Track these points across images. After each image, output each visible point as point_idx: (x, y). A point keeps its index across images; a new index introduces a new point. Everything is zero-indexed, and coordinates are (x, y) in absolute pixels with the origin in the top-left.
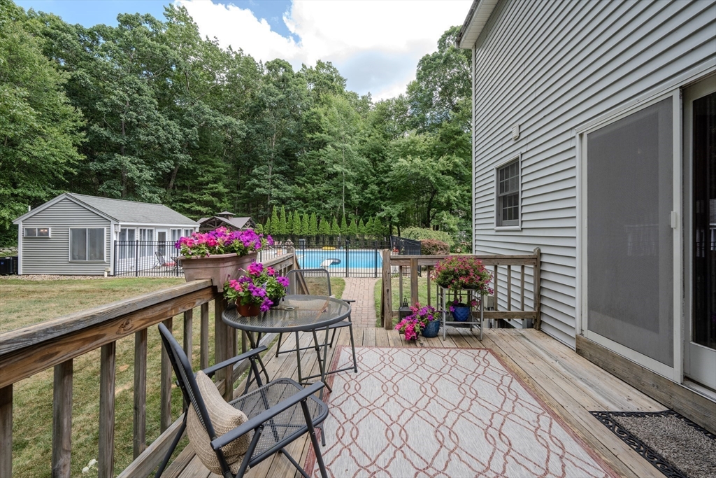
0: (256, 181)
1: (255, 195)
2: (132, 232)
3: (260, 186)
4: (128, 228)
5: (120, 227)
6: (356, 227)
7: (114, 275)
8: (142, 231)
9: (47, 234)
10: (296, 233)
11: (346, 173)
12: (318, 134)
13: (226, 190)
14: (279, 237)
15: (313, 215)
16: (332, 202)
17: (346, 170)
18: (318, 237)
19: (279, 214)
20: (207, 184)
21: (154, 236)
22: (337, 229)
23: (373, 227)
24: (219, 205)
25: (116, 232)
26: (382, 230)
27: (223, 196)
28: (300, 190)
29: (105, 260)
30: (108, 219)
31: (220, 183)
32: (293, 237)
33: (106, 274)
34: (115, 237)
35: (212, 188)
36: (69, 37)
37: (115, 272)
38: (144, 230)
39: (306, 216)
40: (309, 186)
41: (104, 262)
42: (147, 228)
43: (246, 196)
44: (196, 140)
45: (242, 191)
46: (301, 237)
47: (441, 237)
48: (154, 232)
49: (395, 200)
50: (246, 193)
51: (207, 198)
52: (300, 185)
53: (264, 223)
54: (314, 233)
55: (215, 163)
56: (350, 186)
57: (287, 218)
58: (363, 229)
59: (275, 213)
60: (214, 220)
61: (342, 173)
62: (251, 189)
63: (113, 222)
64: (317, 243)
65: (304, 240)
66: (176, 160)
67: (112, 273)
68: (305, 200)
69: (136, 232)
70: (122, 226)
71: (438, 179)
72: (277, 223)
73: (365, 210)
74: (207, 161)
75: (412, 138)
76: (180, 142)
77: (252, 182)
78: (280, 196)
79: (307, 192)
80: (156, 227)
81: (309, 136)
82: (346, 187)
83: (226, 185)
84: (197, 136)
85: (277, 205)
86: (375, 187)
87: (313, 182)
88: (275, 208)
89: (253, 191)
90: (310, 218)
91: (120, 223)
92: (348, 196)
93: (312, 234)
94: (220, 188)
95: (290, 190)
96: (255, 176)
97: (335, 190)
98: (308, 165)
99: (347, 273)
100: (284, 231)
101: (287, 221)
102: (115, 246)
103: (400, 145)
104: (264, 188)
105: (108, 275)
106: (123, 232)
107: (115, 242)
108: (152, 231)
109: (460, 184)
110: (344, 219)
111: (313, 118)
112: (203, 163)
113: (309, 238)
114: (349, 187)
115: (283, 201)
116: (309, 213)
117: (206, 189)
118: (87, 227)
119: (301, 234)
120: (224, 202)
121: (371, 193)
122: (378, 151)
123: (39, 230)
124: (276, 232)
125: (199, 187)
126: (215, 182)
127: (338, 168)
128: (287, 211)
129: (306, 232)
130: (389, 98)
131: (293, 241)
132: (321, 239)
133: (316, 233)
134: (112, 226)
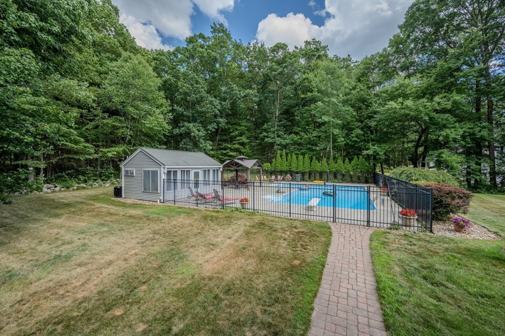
0: (265, 134)
1: (266, 143)
2: (175, 172)
3: (267, 137)
4: (172, 170)
5: (166, 170)
6: (342, 166)
7: (163, 203)
8: (183, 172)
9: (133, 173)
10: (294, 169)
11: (333, 122)
12: (309, 94)
13: (248, 141)
14: (281, 172)
15: (307, 156)
16: (321, 146)
17: (333, 120)
18: (310, 173)
19: (281, 156)
20: (236, 138)
21: (191, 176)
22: (325, 167)
23: (358, 165)
24: (243, 151)
25: (164, 173)
26: (366, 168)
27: (246, 144)
28: (296, 138)
29: (159, 192)
30: (159, 164)
31: (243, 136)
32: (291, 173)
33: (159, 201)
34: (164, 177)
35: (239, 140)
36: (164, 58)
37: (164, 200)
38: (184, 171)
39: (301, 157)
40: (302, 134)
41: (158, 193)
42: (186, 170)
43: (260, 144)
44: (228, 109)
45: (257, 141)
46: (297, 173)
47: (441, 177)
48: (191, 172)
49: (379, 141)
50: (259, 143)
51: (237, 146)
52: (296, 133)
53: (271, 163)
54: (307, 170)
55: (241, 124)
56: (336, 131)
57: (287, 159)
58: (349, 167)
59: (278, 155)
60: (233, 162)
61: (330, 122)
62: (263, 139)
63: (162, 166)
64: (310, 178)
65: (299, 175)
66: (218, 123)
67: (162, 201)
68: (300, 144)
69: (178, 172)
70: (168, 168)
71: (431, 119)
72: (280, 162)
73: (351, 151)
74: (237, 122)
75: (402, 82)
76: (219, 110)
77: (263, 134)
78: (282, 143)
79: (301, 139)
80: (192, 168)
81: (303, 96)
82: (333, 133)
83: (248, 137)
84: (229, 106)
85: (280, 150)
86: (359, 131)
87: (306, 131)
88: (279, 152)
89: (263, 141)
90: (304, 158)
91: (166, 167)
92: (335, 141)
93: (306, 171)
94: (244, 139)
95: (289, 139)
96: (265, 130)
97: (323, 135)
98: (303, 118)
99: (334, 218)
100: (285, 168)
101: (287, 161)
102: (164, 182)
103: (387, 91)
104: (270, 137)
105: (160, 202)
106: (169, 172)
107: (164, 179)
108: (189, 171)
109: (459, 122)
110: (331, 158)
111: (305, 83)
112: (234, 124)
113: (303, 174)
114: (335, 133)
115: (285, 147)
116: (303, 154)
117: (236, 141)
118: (150, 169)
119: (298, 170)
120: (246, 149)
121: (357, 137)
122: (363, 100)
123: (130, 171)
124: (279, 169)
125: (232, 140)
126: (241, 136)
127: (325, 118)
128: (287, 154)
129: (301, 169)
130: (373, 54)
131: (291, 175)
132: (313, 174)
133: (309, 169)
134: (162, 168)
